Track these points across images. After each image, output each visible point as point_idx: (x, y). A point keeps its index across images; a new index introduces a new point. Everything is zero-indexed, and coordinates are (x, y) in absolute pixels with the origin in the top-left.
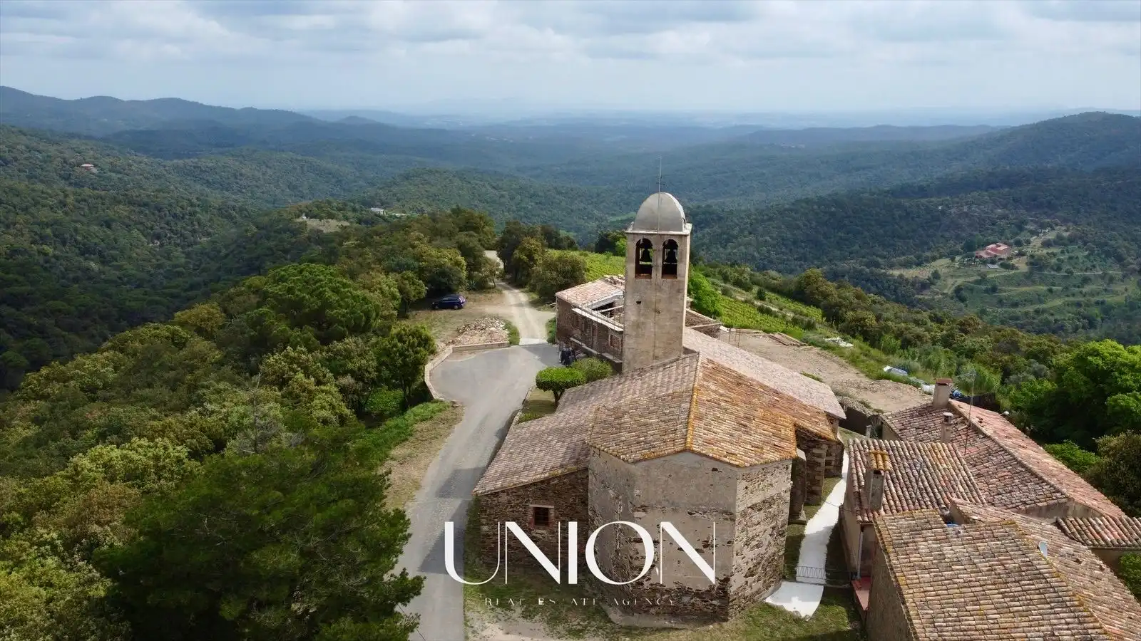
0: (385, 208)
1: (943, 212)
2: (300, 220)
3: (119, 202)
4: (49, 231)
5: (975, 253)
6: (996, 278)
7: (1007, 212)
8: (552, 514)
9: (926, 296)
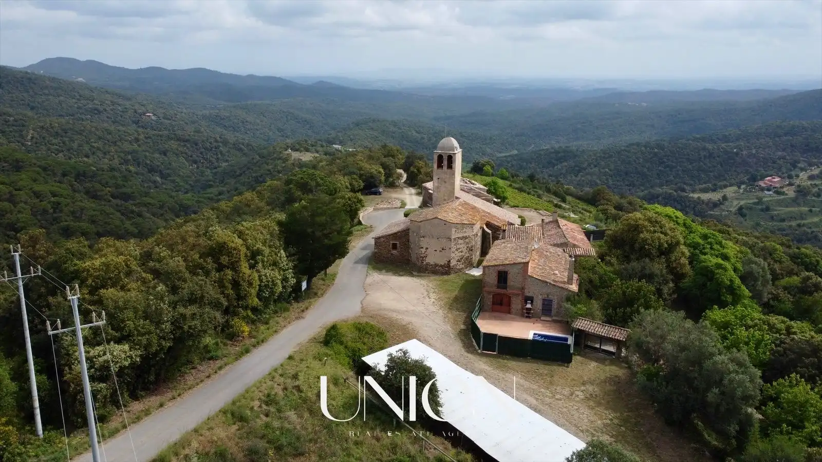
0: (342, 146)
1: (737, 154)
2: (287, 152)
3: (172, 139)
4: (130, 157)
5: (756, 184)
6: (770, 201)
7: (785, 154)
8: (398, 245)
9: (716, 212)
